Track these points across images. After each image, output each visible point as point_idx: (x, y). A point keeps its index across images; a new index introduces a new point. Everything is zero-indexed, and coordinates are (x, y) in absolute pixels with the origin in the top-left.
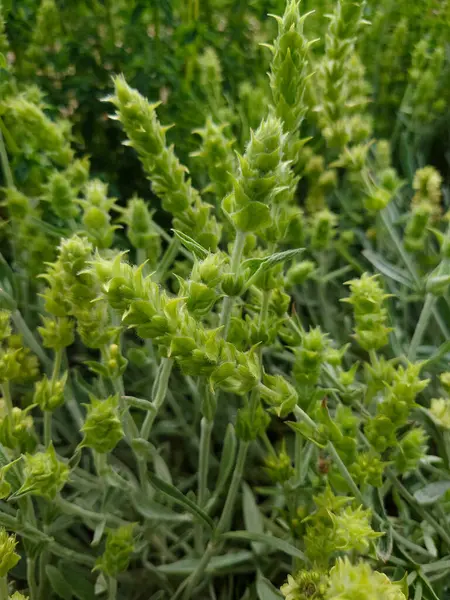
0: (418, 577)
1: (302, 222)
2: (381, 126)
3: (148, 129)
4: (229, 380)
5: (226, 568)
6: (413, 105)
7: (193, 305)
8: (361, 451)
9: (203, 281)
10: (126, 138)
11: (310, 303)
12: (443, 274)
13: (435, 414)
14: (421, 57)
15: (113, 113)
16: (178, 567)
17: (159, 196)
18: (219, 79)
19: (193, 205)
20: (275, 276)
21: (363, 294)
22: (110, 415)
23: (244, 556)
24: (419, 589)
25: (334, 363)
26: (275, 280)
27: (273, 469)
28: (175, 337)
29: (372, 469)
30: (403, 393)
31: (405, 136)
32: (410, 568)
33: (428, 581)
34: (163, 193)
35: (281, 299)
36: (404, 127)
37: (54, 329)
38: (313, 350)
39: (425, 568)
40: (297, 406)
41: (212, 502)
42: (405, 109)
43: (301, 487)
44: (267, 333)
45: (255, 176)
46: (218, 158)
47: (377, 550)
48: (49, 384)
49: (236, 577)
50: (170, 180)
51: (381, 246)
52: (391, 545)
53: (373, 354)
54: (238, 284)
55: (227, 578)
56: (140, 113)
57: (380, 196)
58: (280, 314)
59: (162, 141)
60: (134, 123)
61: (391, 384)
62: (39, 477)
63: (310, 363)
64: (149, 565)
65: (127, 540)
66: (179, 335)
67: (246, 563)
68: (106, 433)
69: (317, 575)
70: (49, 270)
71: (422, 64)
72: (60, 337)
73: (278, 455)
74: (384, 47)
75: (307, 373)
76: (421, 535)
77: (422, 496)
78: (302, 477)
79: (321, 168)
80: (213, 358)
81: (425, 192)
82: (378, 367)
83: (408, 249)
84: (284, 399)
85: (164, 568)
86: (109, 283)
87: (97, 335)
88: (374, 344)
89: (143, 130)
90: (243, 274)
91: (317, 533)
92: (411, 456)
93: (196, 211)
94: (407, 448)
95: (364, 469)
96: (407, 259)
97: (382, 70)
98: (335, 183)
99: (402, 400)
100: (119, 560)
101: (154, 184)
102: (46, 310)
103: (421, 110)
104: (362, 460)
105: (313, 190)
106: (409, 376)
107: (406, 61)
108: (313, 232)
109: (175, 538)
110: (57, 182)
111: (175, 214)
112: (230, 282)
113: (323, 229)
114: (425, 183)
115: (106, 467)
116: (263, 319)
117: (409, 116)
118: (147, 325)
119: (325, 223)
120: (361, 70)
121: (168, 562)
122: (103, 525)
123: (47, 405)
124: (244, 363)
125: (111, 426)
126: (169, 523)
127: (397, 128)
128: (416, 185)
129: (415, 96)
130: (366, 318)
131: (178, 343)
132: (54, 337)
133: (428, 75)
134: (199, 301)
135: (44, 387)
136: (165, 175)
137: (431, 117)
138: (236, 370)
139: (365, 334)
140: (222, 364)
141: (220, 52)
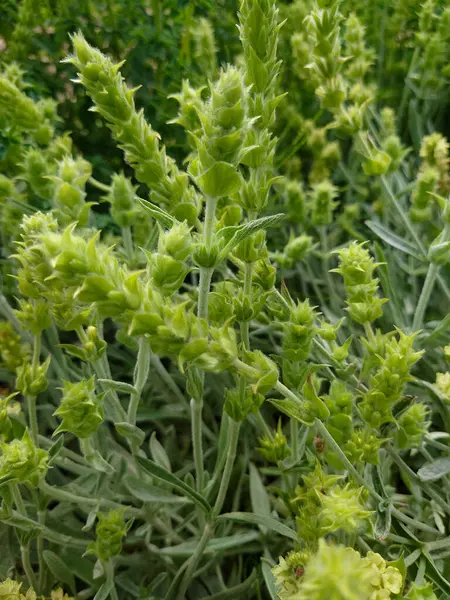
0: (422, 556)
1: (303, 196)
2: (388, 94)
3: (112, 92)
4: (205, 356)
5: (235, 547)
6: (421, 70)
7: (161, 280)
8: (357, 428)
9: (170, 253)
10: (92, 104)
11: (316, 282)
12: (445, 240)
13: (441, 389)
14: (427, 17)
15: (76, 77)
16: (182, 549)
17: (132, 166)
18: (213, 50)
19: (169, 174)
20: (256, 246)
21: (351, 263)
22: (85, 398)
23: (252, 535)
24: (422, 567)
25: (329, 338)
26: (256, 250)
27: (268, 448)
28: (137, 313)
29: (368, 446)
30: (397, 365)
31: (413, 104)
32: (413, 547)
33: (431, 558)
34: (136, 163)
35: (267, 272)
36: (412, 95)
37: (30, 311)
38: (301, 324)
39: (430, 546)
40: (279, 383)
41: (211, 483)
42: (413, 75)
43: (296, 466)
44: (251, 307)
45: (218, 134)
46: (196, 124)
47: (374, 529)
48: (31, 369)
49: (245, 556)
50: (141, 148)
51: (387, 219)
52: (389, 524)
53: (368, 326)
54: (211, 255)
55: (236, 558)
56: (102, 73)
57: (380, 159)
58: (266, 288)
59: (131, 106)
60: (96, 84)
61: (384, 357)
62: (14, 465)
63: (299, 338)
64: (153, 548)
65: (117, 524)
66: (142, 312)
67: (254, 542)
68: (82, 417)
69: (306, 556)
70: (19, 249)
71: (429, 26)
72: (35, 319)
73: (274, 435)
74: (391, 12)
75: (296, 348)
76: (432, 513)
77: (426, 474)
78: (299, 457)
79: (323, 140)
80: (181, 334)
81: (432, 160)
82: (374, 341)
83: (414, 220)
84: (262, 375)
85: (168, 550)
86: (57, 258)
87: (70, 317)
88: (368, 316)
89: (106, 92)
90: (217, 243)
91: (308, 513)
92: (413, 433)
93: (171, 181)
94: (407, 424)
95: (359, 446)
96: (414, 231)
97: (389, 35)
98: (339, 155)
99: (396, 373)
100: (112, 544)
101: (127, 153)
102: (20, 292)
103: (430, 75)
104: (358, 437)
105: (317, 164)
106: (402, 348)
107: (413, 23)
108: (312, 205)
109: (180, 519)
110: (32, 159)
111: (150, 184)
112: (204, 252)
113: (323, 202)
114: (432, 150)
115: (93, 451)
116: (247, 293)
117: (417, 83)
118: (106, 302)
119: (324, 195)
120: (361, 30)
121: (173, 544)
122: (97, 510)
123: (28, 390)
124: (217, 339)
125: (87, 409)
126: (171, 505)
127: (405, 96)
128: (423, 153)
129: (423, 61)
130: (357, 288)
131: (141, 320)
132: (29, 319)
133: (436, 37)
134: (168, 275)
135: (25, 371)
136: (136, 142)
137: (442, 82)
138: (209, 346)
139: (358, 305)
140: (192, 341)
141: (214, 22)
